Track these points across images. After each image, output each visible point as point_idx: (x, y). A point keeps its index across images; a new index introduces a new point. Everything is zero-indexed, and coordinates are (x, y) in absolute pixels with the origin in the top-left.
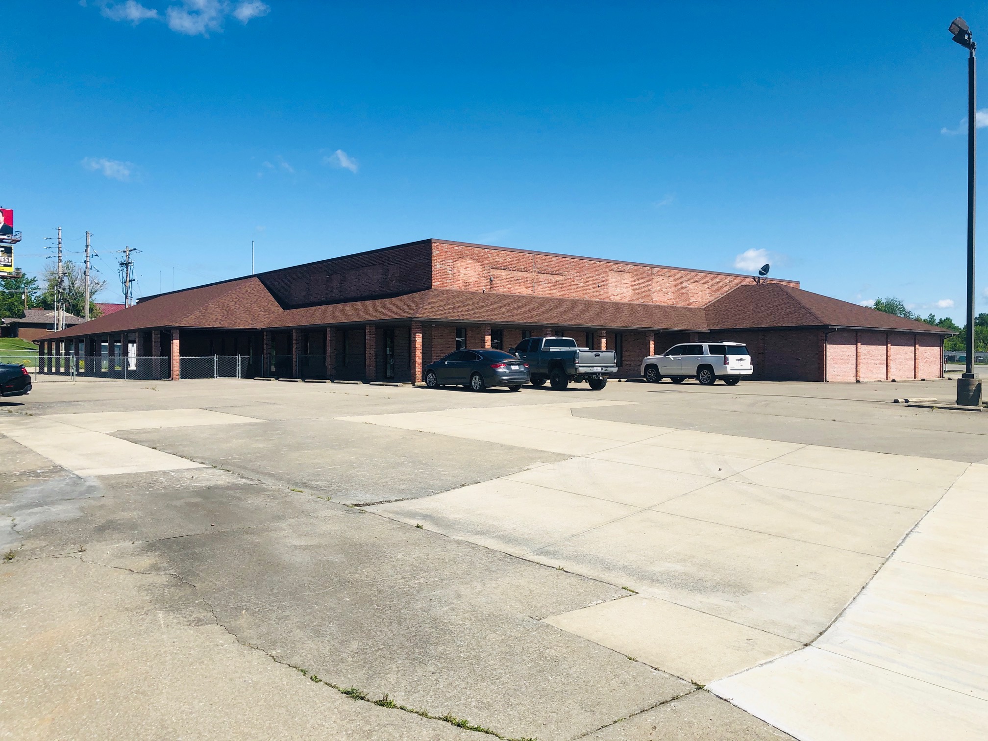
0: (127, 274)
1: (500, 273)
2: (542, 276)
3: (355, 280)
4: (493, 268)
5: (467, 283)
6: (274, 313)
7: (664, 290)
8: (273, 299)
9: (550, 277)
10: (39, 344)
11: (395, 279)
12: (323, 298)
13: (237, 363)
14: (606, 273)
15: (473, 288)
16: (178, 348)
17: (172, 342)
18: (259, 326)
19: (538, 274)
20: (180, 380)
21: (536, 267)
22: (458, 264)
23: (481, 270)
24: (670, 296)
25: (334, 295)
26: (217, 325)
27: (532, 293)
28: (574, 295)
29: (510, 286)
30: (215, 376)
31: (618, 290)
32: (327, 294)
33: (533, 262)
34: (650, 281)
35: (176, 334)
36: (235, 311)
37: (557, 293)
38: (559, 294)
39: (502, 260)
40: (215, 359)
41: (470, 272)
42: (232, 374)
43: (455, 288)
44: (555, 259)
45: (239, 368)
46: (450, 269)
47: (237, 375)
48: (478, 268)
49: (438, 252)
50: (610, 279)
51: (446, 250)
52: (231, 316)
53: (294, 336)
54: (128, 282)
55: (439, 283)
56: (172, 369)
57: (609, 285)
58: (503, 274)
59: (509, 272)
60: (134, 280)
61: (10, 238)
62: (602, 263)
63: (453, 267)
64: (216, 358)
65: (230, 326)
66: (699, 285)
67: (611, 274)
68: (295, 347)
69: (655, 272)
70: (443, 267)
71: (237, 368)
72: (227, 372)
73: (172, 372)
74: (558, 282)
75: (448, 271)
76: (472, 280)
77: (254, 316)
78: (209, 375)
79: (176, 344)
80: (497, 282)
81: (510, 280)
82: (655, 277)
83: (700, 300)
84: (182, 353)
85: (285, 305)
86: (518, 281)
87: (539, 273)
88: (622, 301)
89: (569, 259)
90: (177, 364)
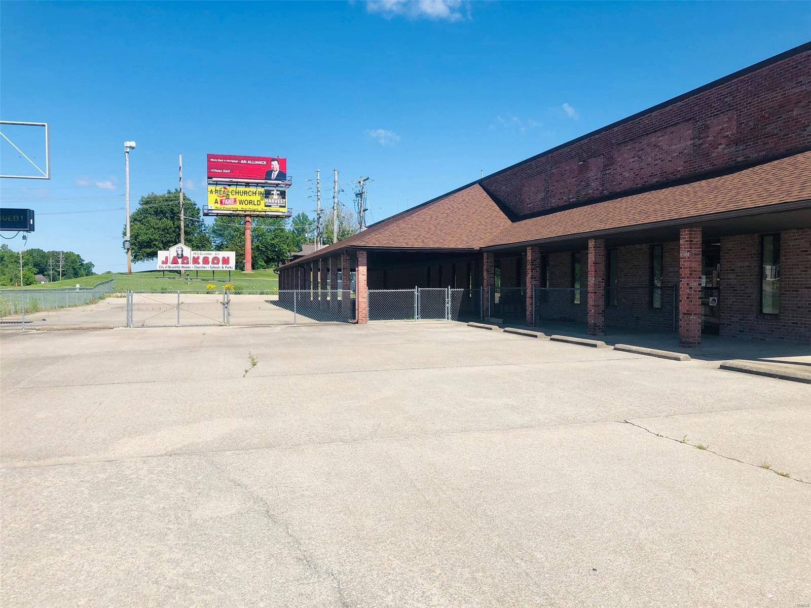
0: (361, 203)
3: (632, 160)
6: (499, 226)
8: (498, 209)
10: (279, 272)
12: (572, 198)
13: (446, 299)
16: (365, 278)
17: (357, 269)
18: (476, 245)
20: (369, 321)
25: (590, 191)
26: (418, 244)
30: (416, 317)
32: (578, 191)
35: (363, 257)
36: (446, 226)
40: (416, 293)
42: (438, 314)
45: (448, 305)
47: (446, 317)
52: (439, 232)
53: (529, 258)
54: (362, 212)
56: (357, 308)
61: (284, 183)
64: (416, 291)
65: (436, 246)
68: (529, 276)
71: (447, 305)
72: (432, 311)
73: (357, 311)
77: (470, 231)
78: (407, 314)
79: (362, 271)
84: (371, 284)
85: (514, 216)
90: (364, 300)
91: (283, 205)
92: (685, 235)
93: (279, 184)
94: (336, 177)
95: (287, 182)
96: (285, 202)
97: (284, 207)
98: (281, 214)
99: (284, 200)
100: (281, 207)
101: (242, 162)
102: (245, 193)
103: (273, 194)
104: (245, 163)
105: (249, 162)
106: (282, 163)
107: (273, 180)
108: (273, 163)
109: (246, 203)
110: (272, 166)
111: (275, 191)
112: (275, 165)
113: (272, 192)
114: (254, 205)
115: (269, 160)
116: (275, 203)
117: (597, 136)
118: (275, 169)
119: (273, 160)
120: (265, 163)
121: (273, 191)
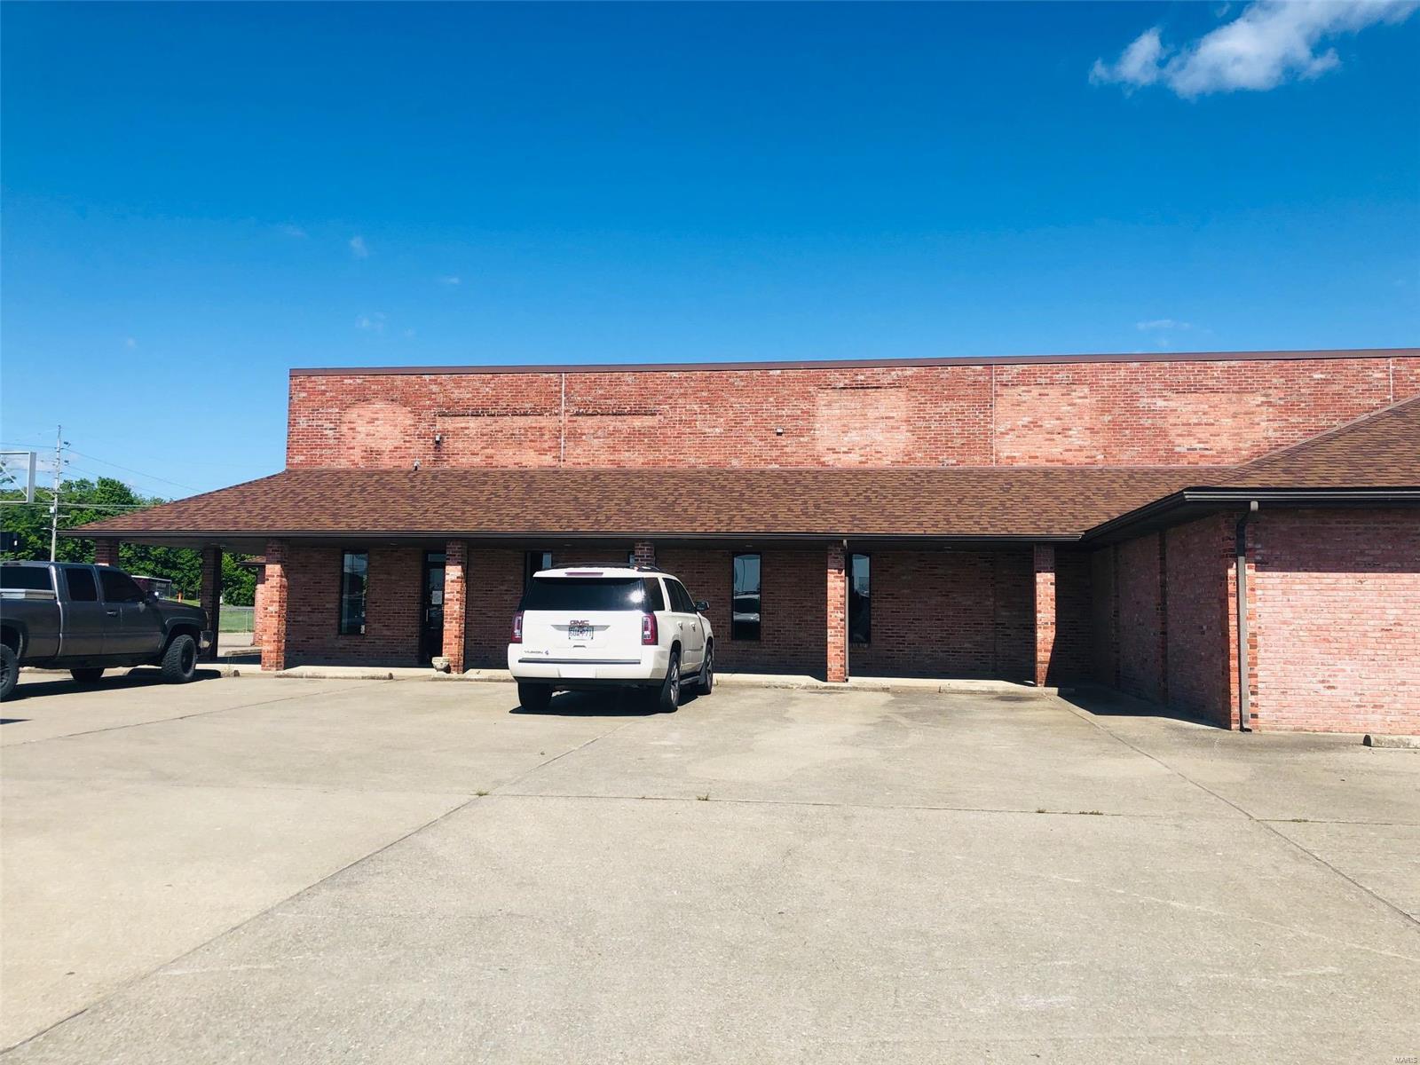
1: (463, 425)
2: (587, 424)
4: (445, 415)
5: (372, 454)
7: (1049, 424)
9: (611, 423)
14: (807, 396)
15: (386, 463)
19: (575, 418)
21: (569, 400)
22: (352, 414)
23: (412, 422)
24: (1078, 438)
27: (555, 463)
28: (693, 459)
29: (489, 451)
31: (853, 436)
33: (560, 392)
34: (986, 405)
37: (634, 459)
38: (641, 460)
39: (469, 396)
41: (383, 428)
43: (343, 464)
44: (628, 377)
46: (332, 426)
48: (404, 418)
49: (304, 395)
50: (823, 412)
51: (323, 388)
55: (302, 458)
57: (818, 426)
58: (472, 425)
59: (489, 420)
62: (791, 373)
63: (338, 423)
67: (822, 398)
69: (1005, 378)
70: (315, 423)
74: (639, 434)
75: (326, 432)
76: (387, 445)
80: (451, 444)
81: (491, 439)
82: (1005, 391)
83: (1225, 442)
86: (517, 440)
87: (578, 414)
88: (869, 466)
89: (674, 374)
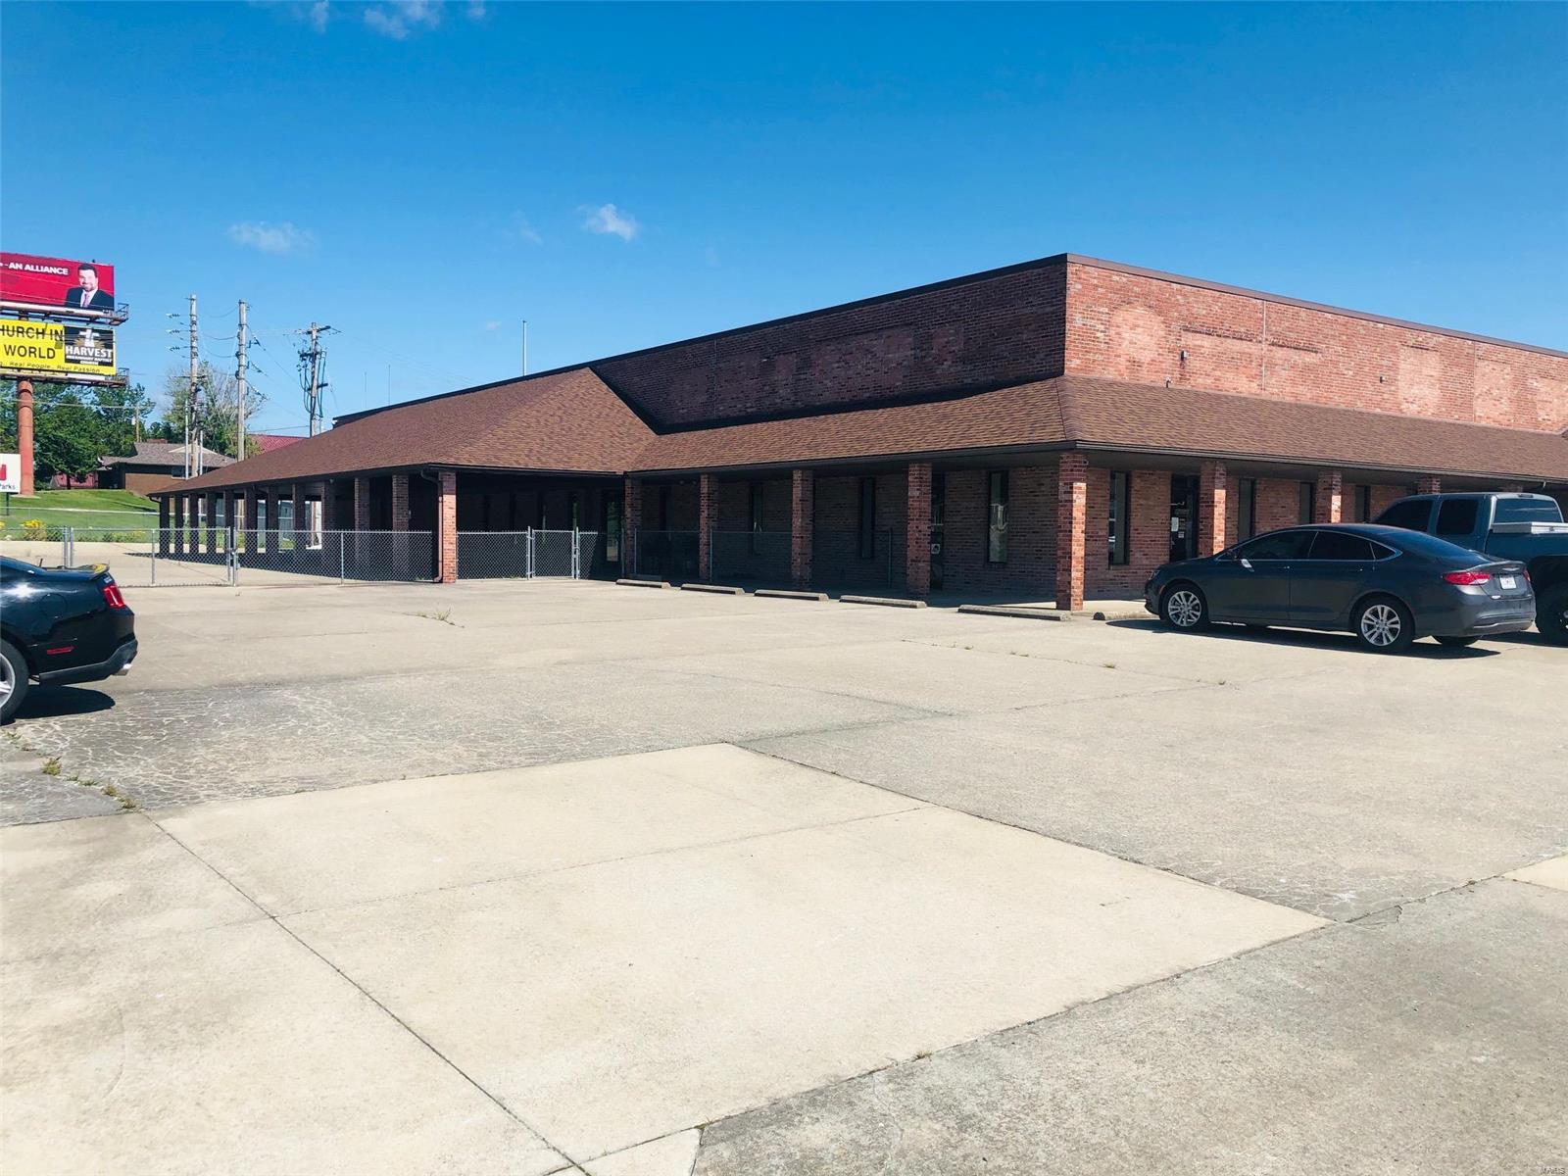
0: (313, 373)
1: (1199, 343)
2: (1280, 353)
3: (837, 365)
4: (1187, 330)
5: (1134, 364)
6: (640, 439)
7: (1495, 392)
8: (631, 412)
9: (1296, 357)
10: (160, 500)
11: (949, 357)
12: (752, 407)
13: (573, 548)
14: (1394, 351)
15: (1146, 377)
16: (453, 512)
17: (440, 499)
18: (619, 467)
19: (1272, 348)
20: (457, 580)
21: (1268, 330)
22: (1119, 317)
23: (1162, 333)
24: (1505, 406)
25: (778, 401)
26: (534, 464)
27: (1258, 392)
28: (1338, 400)
29: (1217, 373)
30: (529, 573)
31: (1415, 390)
32: (759, 399)
33: (1262, 319)
34: (1471, 370)
35: (449, 481)
36: (564, 436)
37: (1306, 394)
38: (1309, 395)
39: (1204, 312)
40: (529, 537)
41: (1143, 339)
42: (563, 570)
43: (1110, 375)
44: (1303, 314)
45: (576, 556)
46: (1102, 328)
47: (573, 573)
48: (1156, 324)
49: (1080, 287)
50: (1402, 365)
51: (1096, 281)
52: (556, 445)
53: (704, 489)
54: (314, 389)
55: (1078, 362)
56: (440, 559)
57: (1399, 377)
58: (1206, 344)
59: (1218, 340)
60: (326, 385)
61: (109, 315)
62: (1389, 328)
63: (1108, 325)
64: (530, 535)
65: (561, 467)
66: (1554, 383)
67: (1404, 352)
68: (704, 514)
69: (1480, 353)
70: (1090, 322)
71: (573, 556)
72: (552, 565)
73: (440, 564)
74: (1307, 368)
75: (1099, 334)
76: (1145, 357)
77: (602, 446)
78: (516, 570)
79: (448, 505)
80: (1193, 363)
81: (1219, 359)
82: (1481, 364)
83: (1554, 417)
84: (461, 523)
85: (660, 424)
86: (1236, 362)
87: (1273, 344)
88: (1421, 416)
89: (1329, 316)
90: (451, 547)
91: (107, 360)
92: (914, 471)
93: (98, 317)
94: (244, 316)
95: (114, 316)
96: (112, 353)
97: (110, 364)
98: (102, 378)
99: (109, 351)
100: (102, 363)
101: (12, 266)
102: (20, 331)
103: (84, 337)
104: (19, 270)
105: (28, 267)
106: (105, 275)
107: (83, 308)
108: (83, 273)
109: (22, 351)
110: (82, 280)
111: (89, 331)
112: (89, 277)
113: (82, 333)
114: (40, 357)
115: (76, 268)
116: (88, 356)
117: (787, 326)
118: (89, 286)
119: (85, 267)
120: (65, 271)
121: (84, 330)
